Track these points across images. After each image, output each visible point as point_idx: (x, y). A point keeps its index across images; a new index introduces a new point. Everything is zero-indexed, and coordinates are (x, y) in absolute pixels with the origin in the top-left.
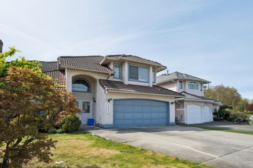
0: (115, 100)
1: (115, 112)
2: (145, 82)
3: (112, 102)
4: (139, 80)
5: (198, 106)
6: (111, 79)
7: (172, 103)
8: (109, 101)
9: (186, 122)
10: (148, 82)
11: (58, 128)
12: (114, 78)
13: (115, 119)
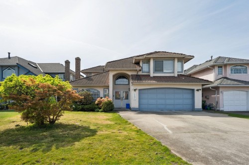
0: (139, 90)
1: (140, 99)
2: (170, 73)
3: (137, 91)
4: (164, 71)
5: (241, 92)
6: (140, 73)
7: (198, 90)
8: (135, 90)
9: (221, 109)
10: (173, 73)
11: (100, 109)
12: (143, 72)
13: (140, 104)
